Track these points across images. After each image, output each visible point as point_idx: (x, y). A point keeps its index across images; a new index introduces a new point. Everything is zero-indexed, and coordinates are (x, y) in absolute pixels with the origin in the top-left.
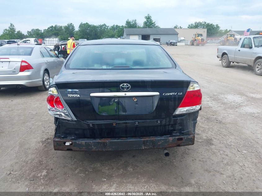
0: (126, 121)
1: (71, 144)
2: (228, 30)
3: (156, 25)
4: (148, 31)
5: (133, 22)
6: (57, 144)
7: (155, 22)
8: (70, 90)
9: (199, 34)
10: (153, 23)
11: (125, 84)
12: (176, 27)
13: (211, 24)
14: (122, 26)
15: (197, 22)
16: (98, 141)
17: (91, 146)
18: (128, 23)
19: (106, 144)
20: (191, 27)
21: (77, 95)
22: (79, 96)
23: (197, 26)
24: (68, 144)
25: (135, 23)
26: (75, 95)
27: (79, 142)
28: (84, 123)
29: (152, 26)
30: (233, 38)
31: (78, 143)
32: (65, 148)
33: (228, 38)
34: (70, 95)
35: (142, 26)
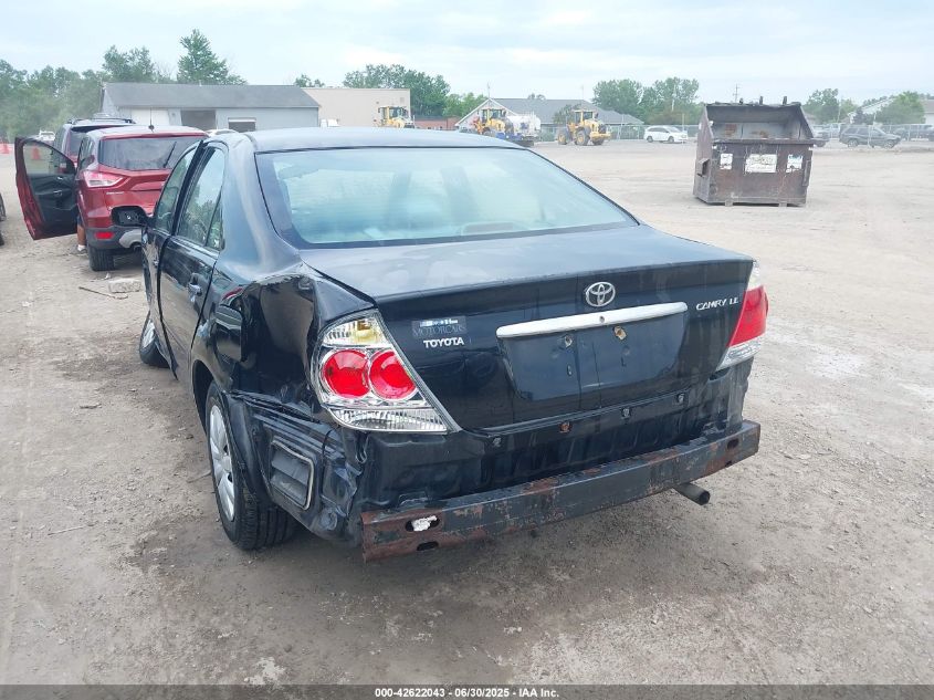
0: (599, 411)
1: (433, 524)
2: (476, 97)
3: (230, 74)
4: (202, 95)
5: (137, 60)
6: (381, 534)
7: (224, 62)
8: (429, 323)
9: (396, 109)
10: (216, 67)
11: (601, 284)
12: (301, 83)
13: (421, 75)
14: (89, 73)
15: (375, 67)
16: (520, 492)
17: (503, 516)
18: (113, 60)
19: (551, 498)
20: (354, 82)
21: (454, 339)
22: (460, 341)
23: (374, 79)
24: (421, 525)
25: (146, 63)
26: (450, 340)
27: (463, 510)
28: (476, 438)
29: (216, 76)
30: (503, 125)
31: (458, 513)
32: (409, 543)
33: (488, 124)
34: (431, 343)
35: (174, 77)
